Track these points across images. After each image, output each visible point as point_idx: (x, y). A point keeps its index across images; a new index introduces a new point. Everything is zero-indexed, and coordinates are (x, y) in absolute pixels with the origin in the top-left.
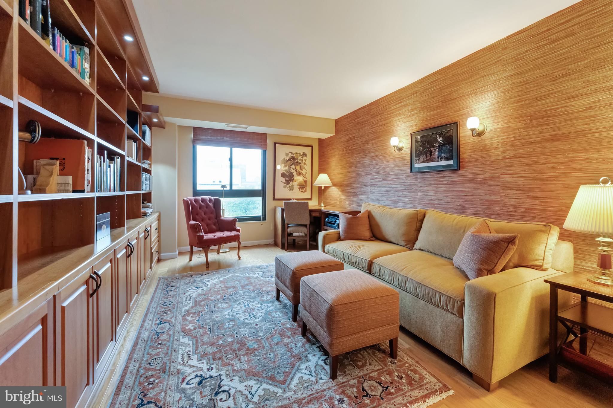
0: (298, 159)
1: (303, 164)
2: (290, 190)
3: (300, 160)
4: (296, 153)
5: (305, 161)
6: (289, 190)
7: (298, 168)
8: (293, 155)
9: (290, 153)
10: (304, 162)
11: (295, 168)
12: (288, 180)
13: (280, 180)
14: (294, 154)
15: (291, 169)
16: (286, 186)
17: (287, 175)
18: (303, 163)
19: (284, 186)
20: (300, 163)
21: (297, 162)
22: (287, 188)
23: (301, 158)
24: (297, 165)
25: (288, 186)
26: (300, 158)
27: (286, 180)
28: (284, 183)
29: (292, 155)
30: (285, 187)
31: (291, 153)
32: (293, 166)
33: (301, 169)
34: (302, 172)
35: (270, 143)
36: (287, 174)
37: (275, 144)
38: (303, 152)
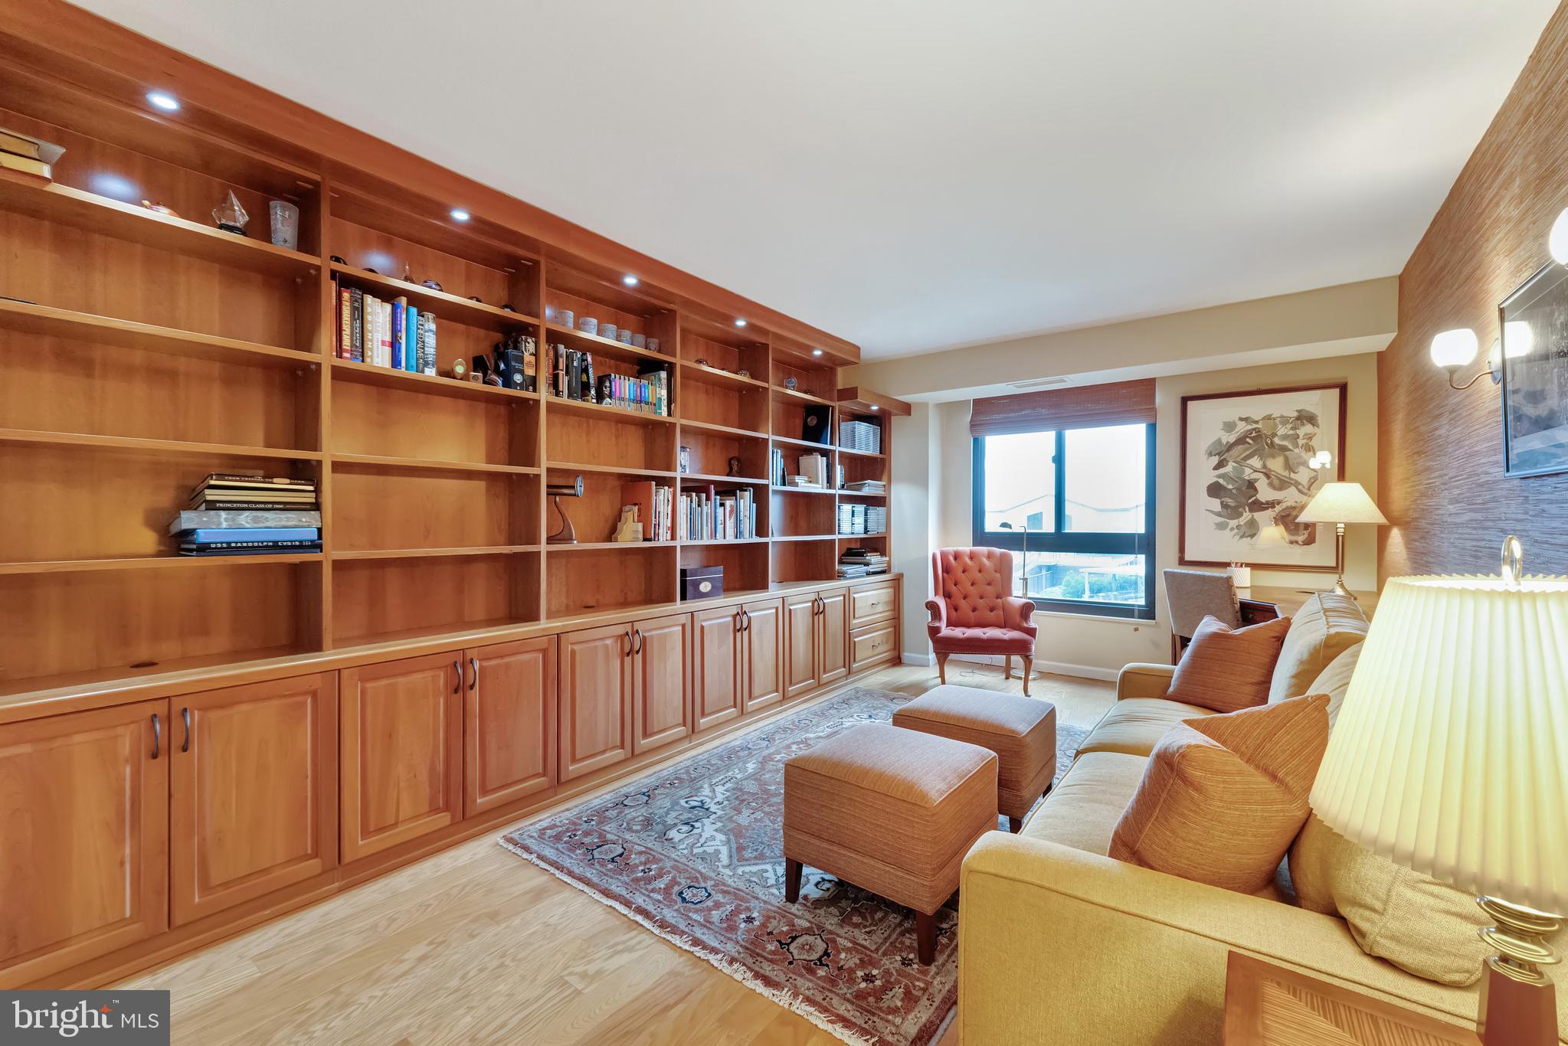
0: (1274, 435)
1: (1296, 451)
2: (1242, 537)
3: (1285, 437)
4: (1268, 418)
5: (1310, 438)
6: (1238, 537)
7: (1276, 465)
8: (1255, 426)
9: (1241, 419)
10: (1301, 442)
11: (1265, 466)
12: (1233, 504)
13: (1202, 506)
14: (1257, 422)
15: (1248, 471)
16: (1228, 524)
17: (1230, 490)
18: (1297, 446)
19: (1217, 524)
20: (1284, 449)
21: (1272, 445)
22: (1232, 529)
23: (1291, 432)
24: (1274, 457)
25: (1233, 523)
26: (1282, 431)
27: (1224, 506)
28: (1219, 514)
29: (1249, 427)
30: (1221, 526)
31: (1246, 420)
32: (1256, 462)
33: (1289, 466)
34: (1293, 475)
35: (1165, 401)
36: (1230, 487)
37: (1185, 401)
38: (1297, 411)
